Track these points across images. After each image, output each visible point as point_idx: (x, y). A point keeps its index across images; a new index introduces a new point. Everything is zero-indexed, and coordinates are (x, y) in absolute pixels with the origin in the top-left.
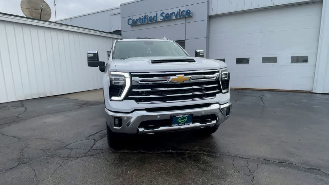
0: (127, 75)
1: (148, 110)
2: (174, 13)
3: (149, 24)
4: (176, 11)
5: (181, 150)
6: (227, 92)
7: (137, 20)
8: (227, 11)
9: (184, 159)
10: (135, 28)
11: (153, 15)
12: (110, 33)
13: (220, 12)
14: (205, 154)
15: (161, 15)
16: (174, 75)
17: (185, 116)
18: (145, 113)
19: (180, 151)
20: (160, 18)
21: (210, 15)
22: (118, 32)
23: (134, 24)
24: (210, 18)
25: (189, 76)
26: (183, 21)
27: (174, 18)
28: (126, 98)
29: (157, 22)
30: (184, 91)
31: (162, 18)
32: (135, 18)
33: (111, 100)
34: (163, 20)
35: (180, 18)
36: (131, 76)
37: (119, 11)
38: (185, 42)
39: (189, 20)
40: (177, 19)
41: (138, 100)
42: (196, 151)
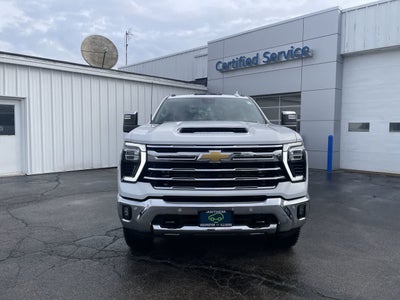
0: (143, 148)
1: (167, 199)
2: (284, 52)
3: (245, 68)
4: (286, 49)
5: (228, 268)
6: (303, 180)
7: (230, 63)
8: (371, 46)
9: (223, 282)
10: (226, 75)
11: (251, 56)
12: (190, 82)
13: (360, 48)
14: (260, 280)
15: (265, 56)
16: (207, 150)
17: (219, 212)
18: (161, 203)
19: (224, 270)
20: (262, 60)
21: (342, 53)
22: (203, 81)
23: (225, 69)
24: (343, 58)
25: (229, 154)
26: (298, 64)
27: (284, 59)
28: (141, 179)
29: (257, 65)
30: (223, 175)
31: (266, 60)
32: (227, 61)
33: (124, 181)
34: (268, 63)
35: (294, 60)
36: (147, 149)
37: (205, 52)
38: (300, 96)
39: (307, 62)
40: (288, 61)
41: (155, 184)
42: (249, 272)
